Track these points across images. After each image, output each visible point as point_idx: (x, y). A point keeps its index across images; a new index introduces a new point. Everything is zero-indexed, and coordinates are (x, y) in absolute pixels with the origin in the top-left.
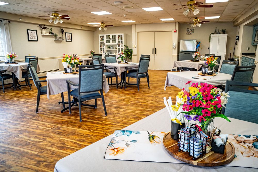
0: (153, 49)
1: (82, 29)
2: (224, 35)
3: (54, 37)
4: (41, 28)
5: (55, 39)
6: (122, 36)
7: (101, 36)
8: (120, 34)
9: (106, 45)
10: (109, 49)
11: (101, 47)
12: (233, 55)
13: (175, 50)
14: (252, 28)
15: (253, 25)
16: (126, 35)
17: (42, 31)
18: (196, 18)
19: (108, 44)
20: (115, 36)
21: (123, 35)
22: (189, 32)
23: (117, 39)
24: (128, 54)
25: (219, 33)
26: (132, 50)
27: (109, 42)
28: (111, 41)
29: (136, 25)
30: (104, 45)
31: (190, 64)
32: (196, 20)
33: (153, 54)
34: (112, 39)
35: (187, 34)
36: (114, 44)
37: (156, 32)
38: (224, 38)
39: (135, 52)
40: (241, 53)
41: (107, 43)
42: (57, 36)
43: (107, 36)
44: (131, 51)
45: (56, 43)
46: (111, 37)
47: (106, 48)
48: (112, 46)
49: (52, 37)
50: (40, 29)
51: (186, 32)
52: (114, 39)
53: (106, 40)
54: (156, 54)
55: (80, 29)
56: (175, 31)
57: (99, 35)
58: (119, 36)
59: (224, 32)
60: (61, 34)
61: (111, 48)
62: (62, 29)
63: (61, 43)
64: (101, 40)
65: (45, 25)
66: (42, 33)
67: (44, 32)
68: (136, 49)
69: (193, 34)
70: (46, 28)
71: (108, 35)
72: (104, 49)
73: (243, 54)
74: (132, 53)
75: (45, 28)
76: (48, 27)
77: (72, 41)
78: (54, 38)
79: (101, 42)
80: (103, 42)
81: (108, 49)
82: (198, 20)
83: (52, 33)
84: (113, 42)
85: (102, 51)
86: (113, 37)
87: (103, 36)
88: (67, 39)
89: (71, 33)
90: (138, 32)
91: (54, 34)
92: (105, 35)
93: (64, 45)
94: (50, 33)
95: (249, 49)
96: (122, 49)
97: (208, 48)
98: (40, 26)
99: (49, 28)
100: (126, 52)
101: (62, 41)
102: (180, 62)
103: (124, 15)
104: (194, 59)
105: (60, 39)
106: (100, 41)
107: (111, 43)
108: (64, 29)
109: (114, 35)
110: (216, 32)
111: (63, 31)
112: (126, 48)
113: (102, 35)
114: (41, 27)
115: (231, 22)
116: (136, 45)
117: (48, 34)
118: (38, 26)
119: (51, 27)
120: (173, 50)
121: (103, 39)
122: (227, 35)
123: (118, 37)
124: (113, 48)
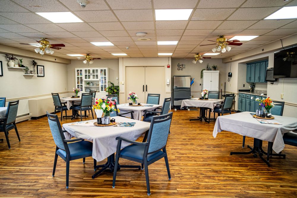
0: (144, 85)
1: (56, 61)
2: (215, 71)
3: (23, 70)
4: (8, 59)
5: (25, 74)
6: (105, 70)
7: (78, 71)
8: (103, 69)
9: (84, 81)
10: (88, 86)
11: (78, 83)
12: (224, 91)
13: (168, 86)
14: (245, 66)
15: (247, 63)
16: (109, 69)
17: (10, 62)
18: (197, 54)
19: (88, 80)
20: (97, 70)
21: (107, 69)
22: (180, 68)
23: (99, 73)
24: (114, 91)
25: (211, 70)
26: (118, 86)
27: (89, 78)
28: (91, 77)
29: (124, 59)
30: (82, 81)
31: (203, 104)
32: (197, 56)
33: (144, 91)
34: (93, 74)
35: (178, 69)
36: (95, 79)
37: (146, 67)
38: (216, 74)
39: (122, 89)
40: (238, 90)
41: (86, 78)
42: (29, 69)
43: (86, 71)
44: (117, 88)
45: (26, 78)
46: (91, 72)
47: (84, 85)
48: (92, 82)
49: (21, 70)
50: (6, 60)
51: (177, 67)
52: (95, 74)
53: (85, 75)
54: (146, 91)
55: (54, 60)
56: (168, 67)
57: (76, 69)
58: (102, 70)
59: (215, 68)
60: (32, 67)
61: (91, 84)
62: (34, 61)
63: (31, 78)
64: (78, 75)
65: (12, 55)
66: (8, 65)
67: (12, 64)
68: (124, 86)
69: (184, 69)
70: (15, 58)
71: (87, 69)
72: (81, 86)
73: (240, 91)
74: (118, 90)
75: (12, 59)
76: (17, 57)
77: (44, 76)
78: (24, 72)
79: (78, 78)
80: (81, 78)
81: (86, 85)
82: (199, 56)
83: (23, 66)
84: (93, 78)
85: (79, 88)
86: (93, 71)
87: (81, 71)
88: (39, 74)
89: (44, 66)
90: (126, 67)
91: (24, 67)
92: (83, 70)
93: (35, 81)
94: (19, 66)
95: (244, 86)
96: (105, 86)
97: (199, 85)
98: (7, 55)
99: (19, 58)
100: (112, 90)
101: (33, 76)
102: (188, 101)
103: (127, 48)
104: (203, 97)
105: (31, 73)
106: (76, 77)
107: (91, 79)
108: (36, 61)
109: (95, 69)
110: (208, 69)
111: (34, 64)
112: (111, 85)
113: (79, 69)
114: (8, 57)
115: (221, 59)
116: (123, 81)
117: (17, 67)
118: (3, 55)
119: (21, 58)
120: (167, 86)
121: (81, 74)
122: (218, 71)
123: (101, 72)
124: (93, 85)
